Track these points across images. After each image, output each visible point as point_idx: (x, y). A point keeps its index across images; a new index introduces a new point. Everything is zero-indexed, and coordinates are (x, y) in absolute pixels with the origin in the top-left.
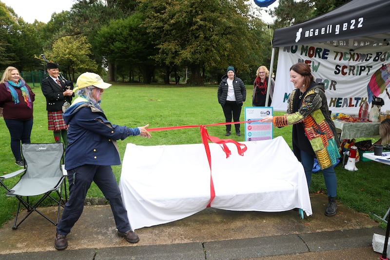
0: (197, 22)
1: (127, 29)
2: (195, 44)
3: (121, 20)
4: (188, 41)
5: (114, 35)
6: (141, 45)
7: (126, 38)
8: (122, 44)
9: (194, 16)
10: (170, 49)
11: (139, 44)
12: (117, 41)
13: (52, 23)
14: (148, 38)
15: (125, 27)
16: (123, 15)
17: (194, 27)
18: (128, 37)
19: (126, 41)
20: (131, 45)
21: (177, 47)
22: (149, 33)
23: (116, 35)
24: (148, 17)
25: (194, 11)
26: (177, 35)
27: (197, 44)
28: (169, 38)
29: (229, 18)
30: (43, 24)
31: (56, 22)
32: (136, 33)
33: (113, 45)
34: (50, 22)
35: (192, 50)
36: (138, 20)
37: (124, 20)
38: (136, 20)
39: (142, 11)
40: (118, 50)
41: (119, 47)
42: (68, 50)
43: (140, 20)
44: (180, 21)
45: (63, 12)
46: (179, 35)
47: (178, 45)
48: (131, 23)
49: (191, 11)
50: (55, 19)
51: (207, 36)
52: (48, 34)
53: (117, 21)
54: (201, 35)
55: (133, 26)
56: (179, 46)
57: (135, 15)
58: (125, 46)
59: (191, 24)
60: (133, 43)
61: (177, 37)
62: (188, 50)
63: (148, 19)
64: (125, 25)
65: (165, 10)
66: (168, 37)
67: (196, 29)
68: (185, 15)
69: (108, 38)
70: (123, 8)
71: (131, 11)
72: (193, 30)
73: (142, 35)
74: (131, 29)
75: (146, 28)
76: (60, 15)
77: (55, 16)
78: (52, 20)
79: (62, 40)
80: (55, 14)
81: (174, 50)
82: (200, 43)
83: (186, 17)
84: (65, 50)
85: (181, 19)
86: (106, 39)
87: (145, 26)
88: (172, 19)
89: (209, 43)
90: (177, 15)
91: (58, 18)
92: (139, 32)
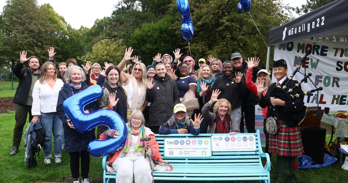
0: (224, 23)
1: (158, 31)
2: (221, 44)
3: (152, 24)
4: (216, 42)
5: (146, 38)
6: (170, 46)
7: (156, 40)
8: (153, 45)
9: (221, 17)
10: (198, 49)
11: (168, 45)
12: (148, 43)
13: (95, 28)
14: (177, 39)
15: (156, 30)
16: (155, 19)
17: (221, 28)
18: (158, 39)
19: (156, 43)
20: (160, 46)
21: (204, 48)
22: (178, 35)
23: (147, 37)
24: (177, 20)
25: (220, 13)
26: (205, 36)
27: (224, 44)
28: (197, 39)
29: (255, 18)
30: (87, 29)
31: (98, 27)
32: (166, 35)
33: (144, 46)
34: (93, 27)
35: (219, 50)
36: (168, 23)
37: (155, 23)
38: (166, 23)
39: (172, 15)
40: (149, 51)
41: (150, 49)
42: (106, 52)
43: (170, 23)
44: (207, 23)
45: (105, 18)
46: (207, 35)
47: (205, 46)
48: (162, 25)
49: (218, 12)
50: (97, 24)
51: (234, 36)
52: (90, 37)
53: (149, 24)
54: (227, 36)
55: (163, 29)
56: (207, 46)
57: (165, 18)
58: (155, 47)
59: (218, 25)
60: (163, 44)
62: (215, 50)
63: (177, 22)
64: (156, 28)
65: (193, 13)
67: (223, 29)
68: (211, 16)
69: (140, 40)
70: (155, 13)
71: (163, 15)
72: (219, 31)
73: (171, 37)
74: (161, 32)
75: (175, 30)
76: (102, 21)
77: (97, 22)
78: (94, 26)
79: (102, 43)
80: (98, 20)
81: (201, 51)
82: (227, 43)
83: (212, 18)
84: (104, 52)
85: (207, 21)
86: (138, 42)
87: (174, 28)
88: (199, 21)
89: (235, 43)
90: (204, 17)
91: (100, 23)
92: (168, 34)
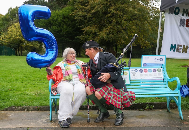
0: (111, 11)
1: (61, 17)
2: (109, 27)
3: (57, 11)
4: (104, 26)
5: (52, 21)
6: (71, 28)
7: (60, 23)
8: (57, 27)
9: (109, 7)
10: (91, 31)
11: (69, 28)
12: (54, 25)
13: (9, 15)
14: (76, 23)
15: (60, 16)
16: (59, 8)
17: (109, 15)
18: (61, 23)
19: (60, 26)
20: (63, 28)
21: (96, 30)
22: (77, 20)
23: (53, 21)
24: (76, 9)
25: (109, 4)
26: (96, 21)
27: (111, 27)
28: (90, 24)
29: (134, 8)
30: (2, 15)
31: (11, 14)
32: (67, 20)
33: (51, 28)
34: (7, 14)
35: (107, 31)
36: (69, 11)
37: (59, 11)
38: (68, 11)
39: (72, 5)
40: (54, 32)
41: (55, 30)
42: (19, 33)
43: (70, 11)
44: (98, 11)
45: (17, 7)
46: (98, 21)
47: (97, 28)
48: (64, 12)
49: (107, 4)
50: (11, 12)
51: (118, 21)
52: (5, 22)
53: (54, 12)
54: (114, 21)
55: (65, 15)
56: (98, 29)
57: (67, 7)
58: (59, 29)
59: (106, 13)
60: (65, 27)
61: (97, 22)
62: (105, 31)
63: (76, 10)
64: (60, 14)
65: (88, 3)
66: (90, 22)
67: (110, 16)
68: (102, 6)
69: (48, 23)
70: (59, 3)
71: (65, 5)
72: (108, 17)
73: (72, 21)
74: (64, 17)
75: (74, 16)
76: (14, 9)
77: (11, 10)
78: (8, 13)
79: (15, 26)
80: (11, 8)
81: (94, 32)
82: (113, 26)
83: (103, 8)
84: (17, 33)
85: (99, 9)
86: (46, 25)
87: (74, 15)
88: (93, 10)
89: (119, 26)
90: (97, 7)
91: (13, 11)
92: (69, 19)
